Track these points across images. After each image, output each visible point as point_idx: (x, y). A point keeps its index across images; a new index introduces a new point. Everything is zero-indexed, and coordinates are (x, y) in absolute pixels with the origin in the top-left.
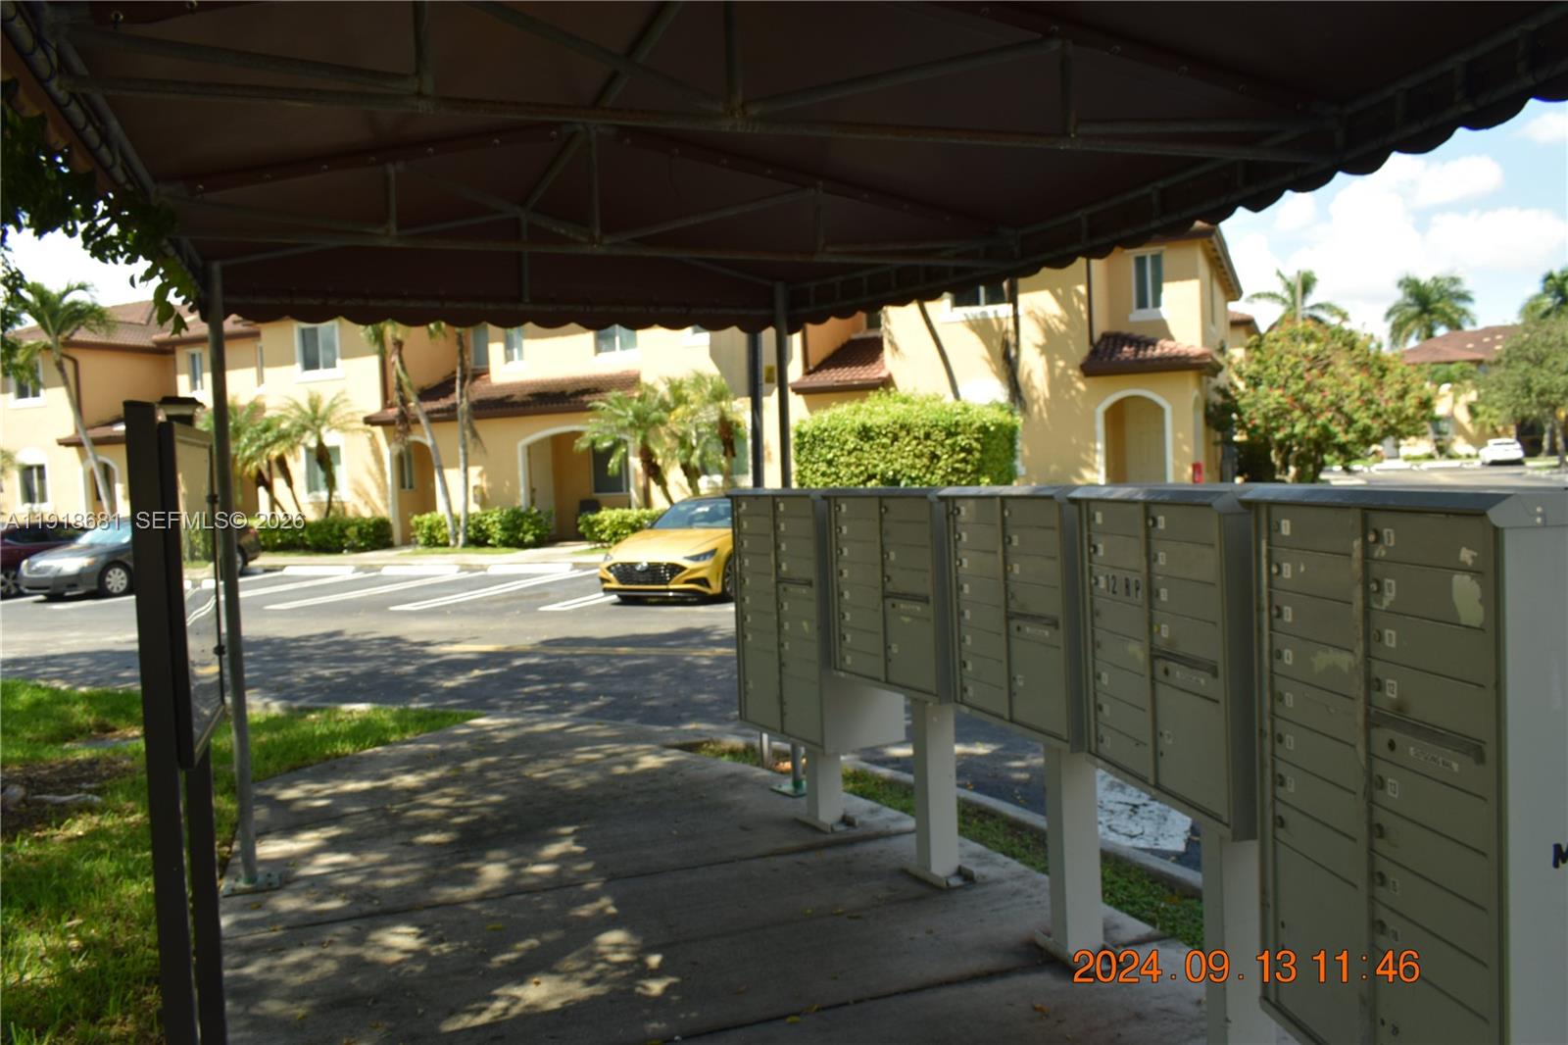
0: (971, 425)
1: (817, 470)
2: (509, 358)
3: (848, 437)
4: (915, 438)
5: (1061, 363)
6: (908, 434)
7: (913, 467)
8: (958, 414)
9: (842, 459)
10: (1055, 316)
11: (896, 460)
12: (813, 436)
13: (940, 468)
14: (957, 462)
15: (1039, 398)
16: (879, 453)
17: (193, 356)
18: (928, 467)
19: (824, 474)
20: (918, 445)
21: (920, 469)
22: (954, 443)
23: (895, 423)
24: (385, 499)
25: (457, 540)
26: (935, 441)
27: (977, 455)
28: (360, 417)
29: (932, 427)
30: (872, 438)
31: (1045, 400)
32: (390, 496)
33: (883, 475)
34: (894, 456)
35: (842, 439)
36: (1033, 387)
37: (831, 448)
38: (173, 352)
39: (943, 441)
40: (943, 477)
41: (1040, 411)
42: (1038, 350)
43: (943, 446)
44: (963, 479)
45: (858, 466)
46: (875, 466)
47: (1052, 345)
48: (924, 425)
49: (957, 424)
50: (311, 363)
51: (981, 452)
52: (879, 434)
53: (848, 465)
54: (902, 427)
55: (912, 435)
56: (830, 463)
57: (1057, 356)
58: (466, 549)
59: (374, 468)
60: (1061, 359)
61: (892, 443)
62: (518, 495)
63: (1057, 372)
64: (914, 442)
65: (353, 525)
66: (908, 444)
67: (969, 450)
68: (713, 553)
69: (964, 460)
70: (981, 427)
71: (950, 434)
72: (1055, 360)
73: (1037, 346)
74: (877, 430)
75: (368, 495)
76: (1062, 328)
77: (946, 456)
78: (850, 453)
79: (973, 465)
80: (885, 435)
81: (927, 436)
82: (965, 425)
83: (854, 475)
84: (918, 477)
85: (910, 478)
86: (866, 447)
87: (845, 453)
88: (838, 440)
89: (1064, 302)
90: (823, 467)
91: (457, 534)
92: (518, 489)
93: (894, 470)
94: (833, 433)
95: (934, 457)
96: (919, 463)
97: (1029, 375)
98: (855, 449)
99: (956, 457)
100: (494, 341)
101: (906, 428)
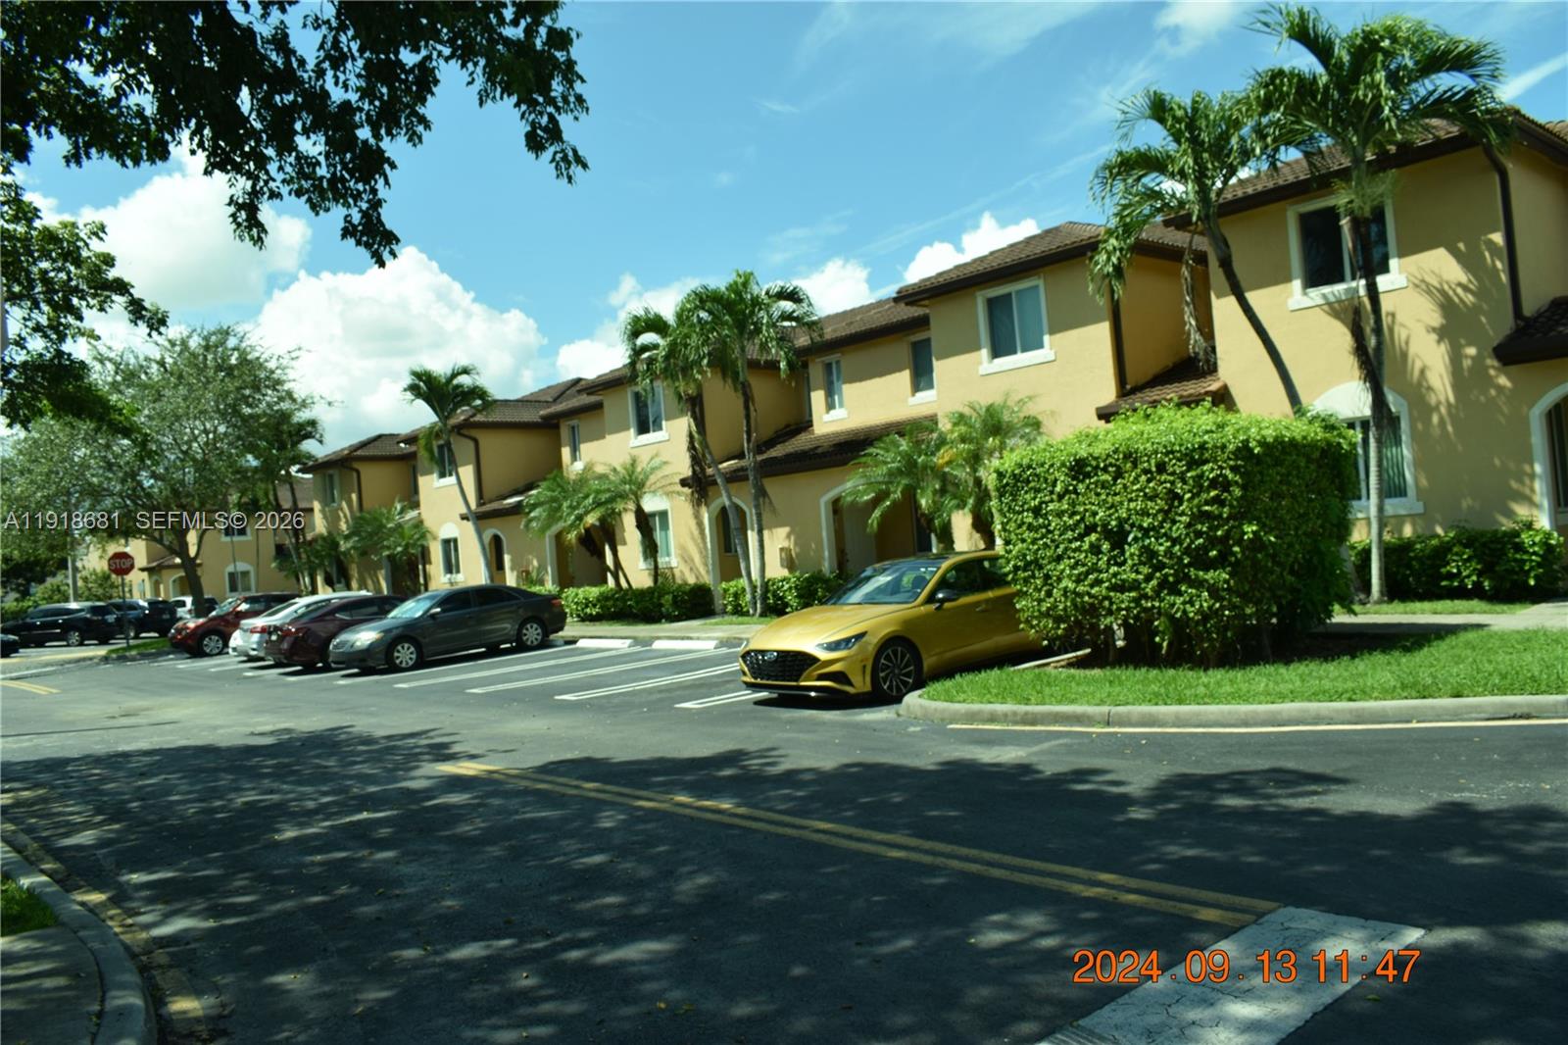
0: (1224, 447)
1: (1023, 523)
2: (830, 406)
3: (1057, 474)
4: (1146, 472)
5: (1472, 351)
6: (1135, 466)
7: (1145, 513)
8: (1207, 432)
9: (1051, 507)
10: (1460, 284)
11: (1121, 503)
12: (1014, 475)
13: (1183, 514)
14: (1207, 503)
15: (1439, 403)
16: (1098, 495)
17: (573, 428)
18: (1166, 513)
19: (1030, 527)
20: (1149, 481)
21: (1155, 516)
22: (1201, 476)
23: (1116, 451)
24: (706, 565)
25: (755, 610)
26: (1173, 473)
27: (1237, 492)
28: (677, 480)
29: (1167, 454)
30: (1088, 476)
31: (1449, 405)
32: (710, 561)
33: (1105, 525)
34: (1118, 498)
35: (1051, 478)
36: (1430, 388)
37: (1037, 491)
38: (557, 427)
39: (1183, 473)
40: (1188, 526)
41: (1442, 421)
42: (1434, 337)
43: (1184, 482)
44: (1217, 528)
45: (1074, 513)
46: (1095, 514)
47: (1454, 324)
48: (1156, 452)
49: (1203, 447)
50: (643, 428)
51: (1244, 487)
52: (1097, 467)
53: (1060, 514)
54: (1127, 456)
55: (1140, 467)
56: (1037, 511)
57: (1463, 341)
58: (763, 619)
59: (696, 533)
60: (1470, 344)
61: (1115, 479)
62: (823, 558)
63: (1467, 363)
64: (1143, 478)
65: (668, 593)
66: (1136, 480)
67: (1225, 485)
68: (859, 637)
69: (1216, 500)
70: (1238, 449)
71: (1193, 464)
72: (1462, 346)
73: (1434, 330)
74: (1094, 463)
75: (692, 560)
76: (1469, 298)
77: (1188, 496)
78: (1061, 497)
79: (1231, 506)
80: (1105, 470)
81: (1161, 468)
82: (1215, 447)
83: (1067, 528)
84: (1152, 528)
85: (1141, 528)
86: (1081, 488)
87: (1055, 497)
88: (1046, 480)
89: (1467, 261)
90: (1029, 517)
91: (755, 603)
92: (823, 552)
93: (1118, 518)
94: (1038, 471)
95: (1174, 497)
96: (1153, 507)
97: (1422, 372)
98: (1067, 491)
99: (1204, 496)
100: (816, 389)
101: (1132, 457)
